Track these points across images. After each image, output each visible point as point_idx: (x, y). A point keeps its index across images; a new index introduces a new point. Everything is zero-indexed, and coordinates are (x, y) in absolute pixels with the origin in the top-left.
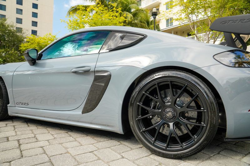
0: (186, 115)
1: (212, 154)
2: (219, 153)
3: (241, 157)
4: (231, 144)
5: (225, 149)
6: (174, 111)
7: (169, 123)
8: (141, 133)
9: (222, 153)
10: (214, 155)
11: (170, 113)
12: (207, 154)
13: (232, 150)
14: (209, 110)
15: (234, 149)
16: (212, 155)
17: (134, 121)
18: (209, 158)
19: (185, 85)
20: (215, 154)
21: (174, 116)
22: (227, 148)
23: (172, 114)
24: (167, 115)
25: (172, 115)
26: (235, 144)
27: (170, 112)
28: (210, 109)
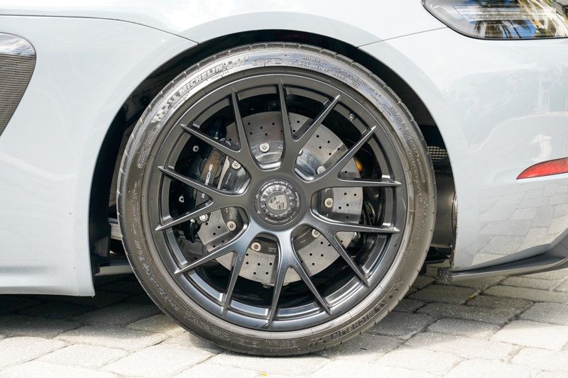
0: (328, 202)
1: (406, 334)
2: (425, 330)
3: (490, 332)
4: (454, 304)
5: (441, 317)
6: (293, 191)
7: (277, 234)
8: (176, 279)
9: (436, 327)
10: (413, 336)
11: (281, 199)
12: (391, 336)
13: (460, 319)
14: (409, 180)
15: (468, 316)
16: (408, 337)
17: (149, 237)
18: (403, 344)
19: (331, 99)
20: (415, 332)
21: (294, 209)
22: (444, 314)
23: (287, 199)
24: (270, 204)
25: (288, 205)
26: (465, 304)
27: (279, 193)
28: (413, 177)
